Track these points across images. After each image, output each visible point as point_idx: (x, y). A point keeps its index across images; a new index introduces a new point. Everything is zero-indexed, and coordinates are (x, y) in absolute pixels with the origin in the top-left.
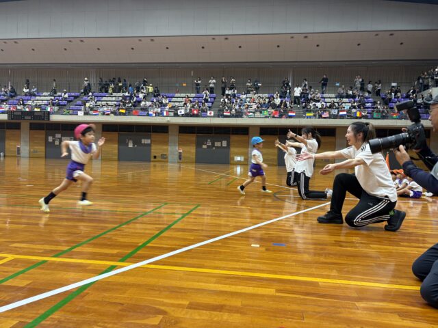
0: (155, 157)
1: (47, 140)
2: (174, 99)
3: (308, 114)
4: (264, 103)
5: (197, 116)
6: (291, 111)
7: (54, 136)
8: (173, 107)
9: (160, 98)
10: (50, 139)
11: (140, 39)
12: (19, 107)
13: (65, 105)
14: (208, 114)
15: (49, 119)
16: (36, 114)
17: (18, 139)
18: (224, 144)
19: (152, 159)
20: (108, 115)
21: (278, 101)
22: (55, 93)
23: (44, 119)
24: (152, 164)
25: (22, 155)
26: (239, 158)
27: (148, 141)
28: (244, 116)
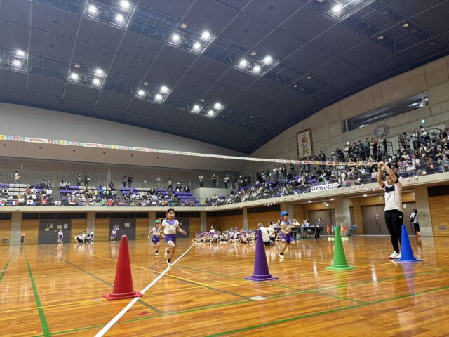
3: (132, 204)
6: (120, 201)
14: (57, 204)
18: (66, 226)
28: (86, 205)
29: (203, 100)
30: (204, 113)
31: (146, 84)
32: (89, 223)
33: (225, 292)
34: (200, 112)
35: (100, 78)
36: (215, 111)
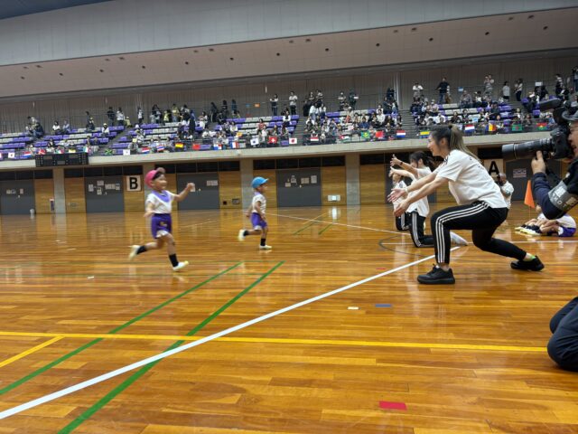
0: (225, 203)
1: (86, 189)
2: (244, 126)
3: (422, 133)
4: (364, 122)
5: (276, 145)
6: (401, 130)
7: (95, 184)
8: (244, 136)
9: (226, 125)
10: (91, 188)
11: (196, 49)
12: (49, 150)
13: (106, 143)
14: (291, 143)
15: (87, 162)
16: (70, 157)
17: (51, 191)
18: (314, 180)
19: (222, 206)
20: (161, 151)
21: (381, 118)
22: (93, 128)
23: (81, 164)
24: (222, 212)
25: (57, 210)
26: (334, 198)
27: (215, 183)
28: (338, 141)
32: (349, 172)
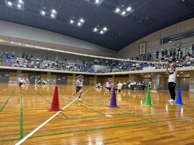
3: (66, 70)
6: (61, 68)
18: (39, 77)
27: (8, 75)
28: (47, 69)
29: (98, 26)
30: (98, 32)
31: (74, 18)
32: (48, 76)
33: (96, 112)
34: (97, 31)
35: (54, 14)
36: (104, 31)
